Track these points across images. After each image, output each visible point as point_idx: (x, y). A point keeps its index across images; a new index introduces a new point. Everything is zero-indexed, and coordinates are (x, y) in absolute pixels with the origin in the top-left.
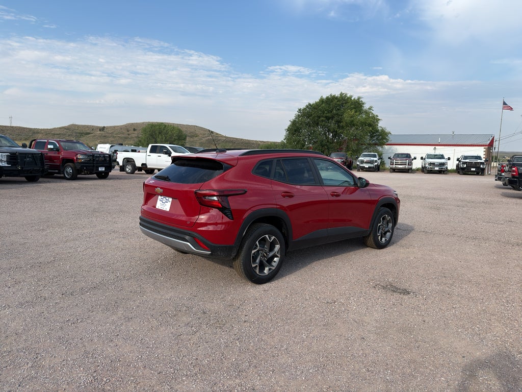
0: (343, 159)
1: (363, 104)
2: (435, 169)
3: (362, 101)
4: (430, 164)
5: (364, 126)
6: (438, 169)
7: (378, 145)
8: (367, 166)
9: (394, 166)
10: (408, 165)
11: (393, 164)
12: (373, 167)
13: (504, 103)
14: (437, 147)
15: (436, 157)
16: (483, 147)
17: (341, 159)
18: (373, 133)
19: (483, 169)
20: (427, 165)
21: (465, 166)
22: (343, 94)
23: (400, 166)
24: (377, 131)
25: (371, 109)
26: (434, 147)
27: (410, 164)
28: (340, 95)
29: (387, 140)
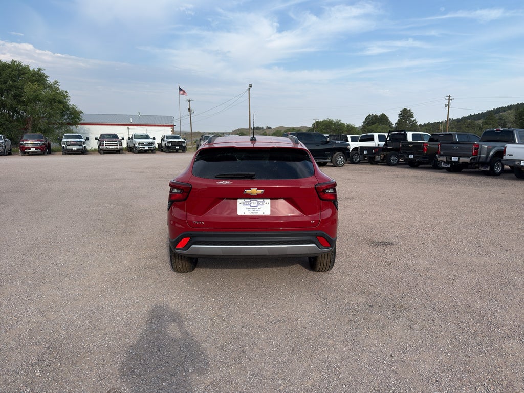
0: (43, 141)
1: (46, 77)
2: (146, 148)
3: (44, 74)
4: (140, 144)
5: (53, 103)
6: (148, 148)
7: (71, 125)
8: (75, 148)
9: (105, 147)
10: (119, 145)
11: (103, 145)
12: (82, 149)
13: (180, 89)
14: (130, 127)
15: (142, 137)
16: (170, 128)
17: (41, 141)
18: (64, 111)
19: (185, 147)
20: (137, 145)
21: (170, 145)
22: (16, 62)
23: (111, 147)
24: (68, 109)
25: (56, 84)
26: (127, 127)
27: (121, 144)
28: (12, 62)
29: (80, 120)
